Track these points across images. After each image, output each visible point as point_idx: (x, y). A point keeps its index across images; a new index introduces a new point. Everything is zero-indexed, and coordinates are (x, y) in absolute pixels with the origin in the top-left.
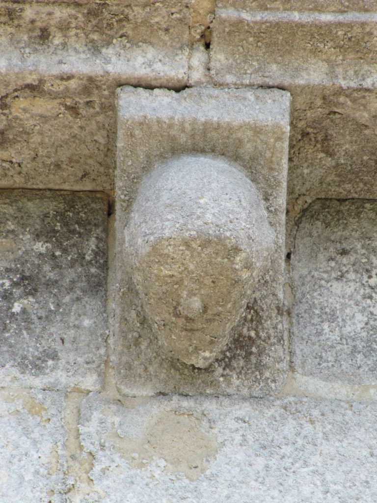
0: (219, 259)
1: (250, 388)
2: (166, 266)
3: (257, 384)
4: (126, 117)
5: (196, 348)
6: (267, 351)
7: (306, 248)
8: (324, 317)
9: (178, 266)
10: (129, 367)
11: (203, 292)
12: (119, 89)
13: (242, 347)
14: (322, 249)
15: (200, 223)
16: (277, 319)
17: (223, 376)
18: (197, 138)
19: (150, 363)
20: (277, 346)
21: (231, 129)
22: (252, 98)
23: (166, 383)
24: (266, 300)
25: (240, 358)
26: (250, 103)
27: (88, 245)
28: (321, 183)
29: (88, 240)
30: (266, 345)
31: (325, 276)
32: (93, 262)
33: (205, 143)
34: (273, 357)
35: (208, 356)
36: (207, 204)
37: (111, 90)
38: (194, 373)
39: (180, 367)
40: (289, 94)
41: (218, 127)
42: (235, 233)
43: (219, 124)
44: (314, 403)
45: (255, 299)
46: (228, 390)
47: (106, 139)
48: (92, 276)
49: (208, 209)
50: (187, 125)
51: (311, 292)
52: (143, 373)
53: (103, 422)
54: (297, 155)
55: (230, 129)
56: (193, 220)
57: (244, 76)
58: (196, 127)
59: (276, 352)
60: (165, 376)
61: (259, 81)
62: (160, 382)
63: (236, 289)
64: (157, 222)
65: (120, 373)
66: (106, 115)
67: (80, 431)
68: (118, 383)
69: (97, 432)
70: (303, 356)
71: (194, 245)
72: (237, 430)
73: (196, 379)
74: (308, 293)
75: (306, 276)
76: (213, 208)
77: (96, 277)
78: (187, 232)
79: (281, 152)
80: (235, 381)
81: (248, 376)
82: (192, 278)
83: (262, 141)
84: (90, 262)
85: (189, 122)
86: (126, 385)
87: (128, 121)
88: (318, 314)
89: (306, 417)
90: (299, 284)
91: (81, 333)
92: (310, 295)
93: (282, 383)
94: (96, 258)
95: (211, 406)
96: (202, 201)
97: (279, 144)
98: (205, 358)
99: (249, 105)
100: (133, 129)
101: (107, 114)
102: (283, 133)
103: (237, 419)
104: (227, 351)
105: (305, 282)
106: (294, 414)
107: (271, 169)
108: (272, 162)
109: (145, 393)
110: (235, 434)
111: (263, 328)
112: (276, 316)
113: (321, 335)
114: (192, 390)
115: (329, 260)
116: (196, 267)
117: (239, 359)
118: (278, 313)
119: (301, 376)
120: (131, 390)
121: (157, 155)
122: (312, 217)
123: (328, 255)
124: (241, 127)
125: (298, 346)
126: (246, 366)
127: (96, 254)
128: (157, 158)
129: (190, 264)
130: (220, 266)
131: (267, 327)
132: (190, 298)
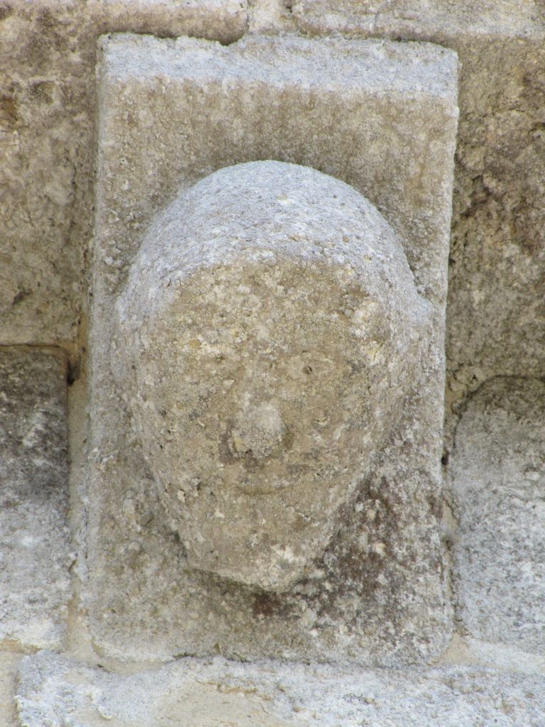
0: (321, 313)
1: (373, 651)
2: (209, 332)
3: (390, 644)
4: (120, 79)
5: (266, 537)
6: (408, 584)
7: (479, 449)
8: (522, 553)
9: (233, 332)
10: (119, 608)
11: (284, 396)
12: (104, 38)
13: (356, 574)
14: (510, 452)
15: (281, 236)
16: (429, 523)
17: (316, 626)
18: (268, 127)
19: (165, 600)
20: (429, 576)
21: (338, 109)
22: (381, 54)
23: (197, 636)
24: (407, 482)
25: (353, 593)
26: (376, 62)
27: (27, 423)
28: (507, 331)
29: (26, 416)
30: (406, 572)
31: (521, 493)
32: (39, 449)
33: (284, 142)
34: (422, 596)
35: (290, 561)
36: (294, 206)
37: (86, 51)
38: (258, 621)
39: (227, 609)
40: (455, 54)
41: (311, 104)
42: (353, 260)
43: (312, 97)
44: (509, 678)
45: (384, 478)
46: (328, 654)
47: (71, 190)
48: (38, 470)
49: (298, 215)
50: (246, 98)
51: (492, 516)
52: (148, 619)
53: (67, 693)
54: (462, 247)
55: (336, 109)
56: (268, 231)
57: (364, 17)
58: (266, 101)
59: (427, 586)
60: (195, 625)
61: (394, 25)
62: (184, 636)
63: (354, 389)
64: (190, 244)
65: (100, 619)
66: (72, 123)
67: (20, 706)
68: (97, 638)
69: (56, 709)
70: (482, 611)
71: (269, 281)
72: (350, 714)
73: (261, 631)
74: (486, 516)
75: (481, 491)
76: (307, 213)
77: (46, 471)
78: (254, 252)
79: (441, 163)
80: (343, 637)
81: (370, 628)
82: (262, 359)
83: (400, 136)
84: (33, 449)
85: (252, 92)
86: (114, 640)
87: (124, 87)
88: (510, 548)
89: (495, 700)
90: (467, 500)
91: (17, 556)
92: (490, 519)
93: (442, 646)
94: (45, 443)
95: (294, 677)
96: (285, 203)
97: (435, 146)
98: (285, 565)
99: (374, 65)
100: (135, 105)
101: (75, 119)
102: (446, 119)
103: (350, 698)
104: (325, 580)
105: (480, 500)
106: (468, 693)
107: (419, 203)
108: (420, 186)
109: (153, 657)
110: (345, 720)
111: (401, 539)
112: (427, 517)
113: (518, 580)
114: (253, 651)
115: (527, 471)
116: (272, 334)
117: (350, 596)
118: (432, 511)
119: (479, 643)
120: (125, 651)
121: (183, 169)
122: (488, 402)
123: (523, 462)
124: (360, 105)
125: (470, 596)
126: (365, 610)
127: (44, 437)
128: (182, 176)
129: (259, 327)
130: (323, 329)
131: (408, 536)
132: (258, 405)
